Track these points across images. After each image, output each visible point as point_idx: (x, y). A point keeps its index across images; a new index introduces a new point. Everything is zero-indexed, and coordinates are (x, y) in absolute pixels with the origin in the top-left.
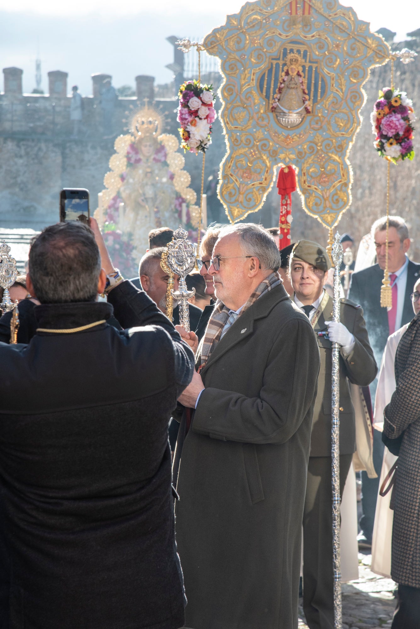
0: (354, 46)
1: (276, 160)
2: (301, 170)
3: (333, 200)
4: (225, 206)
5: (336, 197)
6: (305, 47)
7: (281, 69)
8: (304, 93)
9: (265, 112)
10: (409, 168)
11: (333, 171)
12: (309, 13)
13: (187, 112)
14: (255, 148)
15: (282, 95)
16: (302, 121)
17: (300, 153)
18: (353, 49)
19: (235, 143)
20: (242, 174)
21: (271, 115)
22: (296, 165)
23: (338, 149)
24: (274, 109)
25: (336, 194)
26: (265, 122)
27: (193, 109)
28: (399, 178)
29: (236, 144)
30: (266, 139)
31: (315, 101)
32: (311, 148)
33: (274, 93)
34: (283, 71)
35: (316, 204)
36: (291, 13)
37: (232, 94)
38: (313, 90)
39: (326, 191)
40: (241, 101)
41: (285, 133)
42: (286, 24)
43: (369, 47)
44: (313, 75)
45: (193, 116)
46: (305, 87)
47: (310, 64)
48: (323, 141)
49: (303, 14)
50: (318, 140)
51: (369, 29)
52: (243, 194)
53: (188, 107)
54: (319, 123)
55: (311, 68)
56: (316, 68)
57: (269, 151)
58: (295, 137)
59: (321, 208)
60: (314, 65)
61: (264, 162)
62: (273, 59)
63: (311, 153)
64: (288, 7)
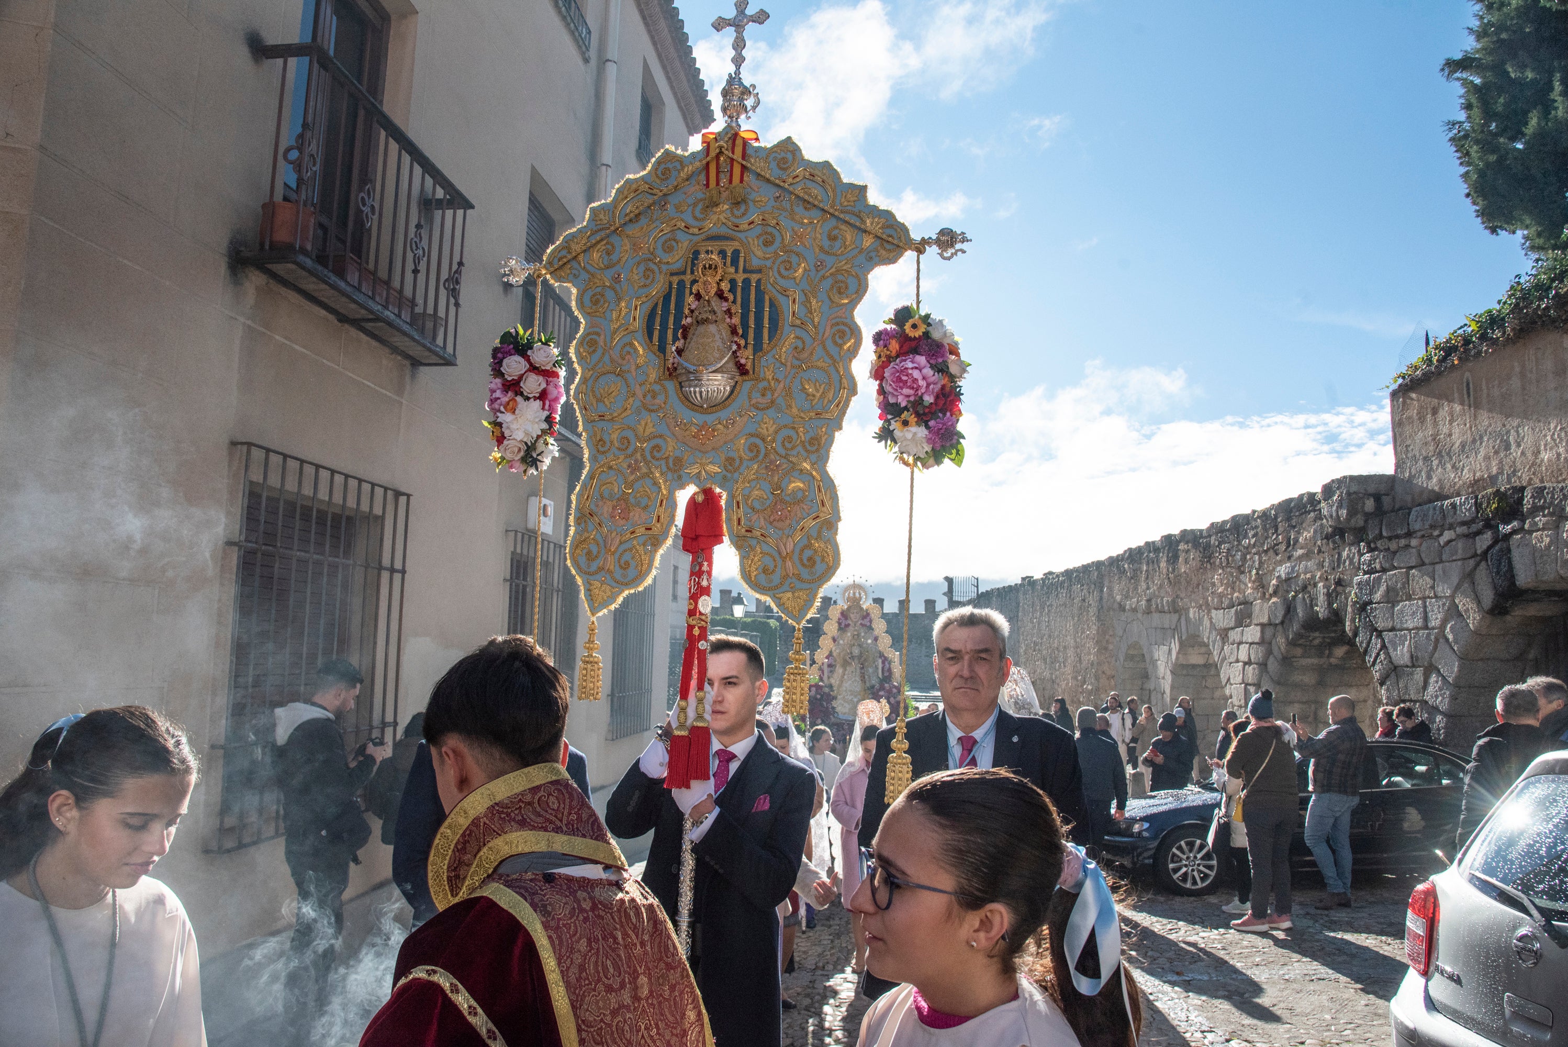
0: (836, 232)
1: (680, 477)
2: (731, 497)
3: (801, 560)
4: (579, 581)
5: (808, 553)
6: (737, 243)
7: (687, 291)
8: (734, 331)
9: (659, 381)
11: (800, 495)
12: (742, 181)
13: (500, 385)
14: (638, 456)
15: (688, 340)
16: (732, 392)
17: (730, 460)
18: (833, 238)
19: (599, 446)
20: (610, 510)
21: (671, 386)
22: (720, 487)
23: (809, 448)
24: (672, 372)
25: (809, 546)
26: (659, 400)
27: (509, 379)
29: (602, 449)
30: (661, 436)
31: (758, 348)
32: (753, 448)
33: (675, 339)
34: (691, 293)
35: (765, 571)
36: (707, 185)
37: (594, 351)
38: (752, 324)
39: (784, 540)
40: (612, 361)
41: (698, 418)
42: (700, 206)
43: (865, 231)
44: (753, 296)
45: (510, 394)
46: (736, 320)
47: (746, 276)
48: (776, 432)
49: (731, 182)
50: (767, 428)
51: (865, 197)
52: (613, 553)
53: (502, 375)
54: (769, 396)
55: (747, 282)
56: (759, 282)
57: (667, 458)
58: (719, 426)
59: (776, 578)
60: (754, 277)
61: (656, 484)
62: (672, 274)
63: (752, 459)
64: (703, 177)
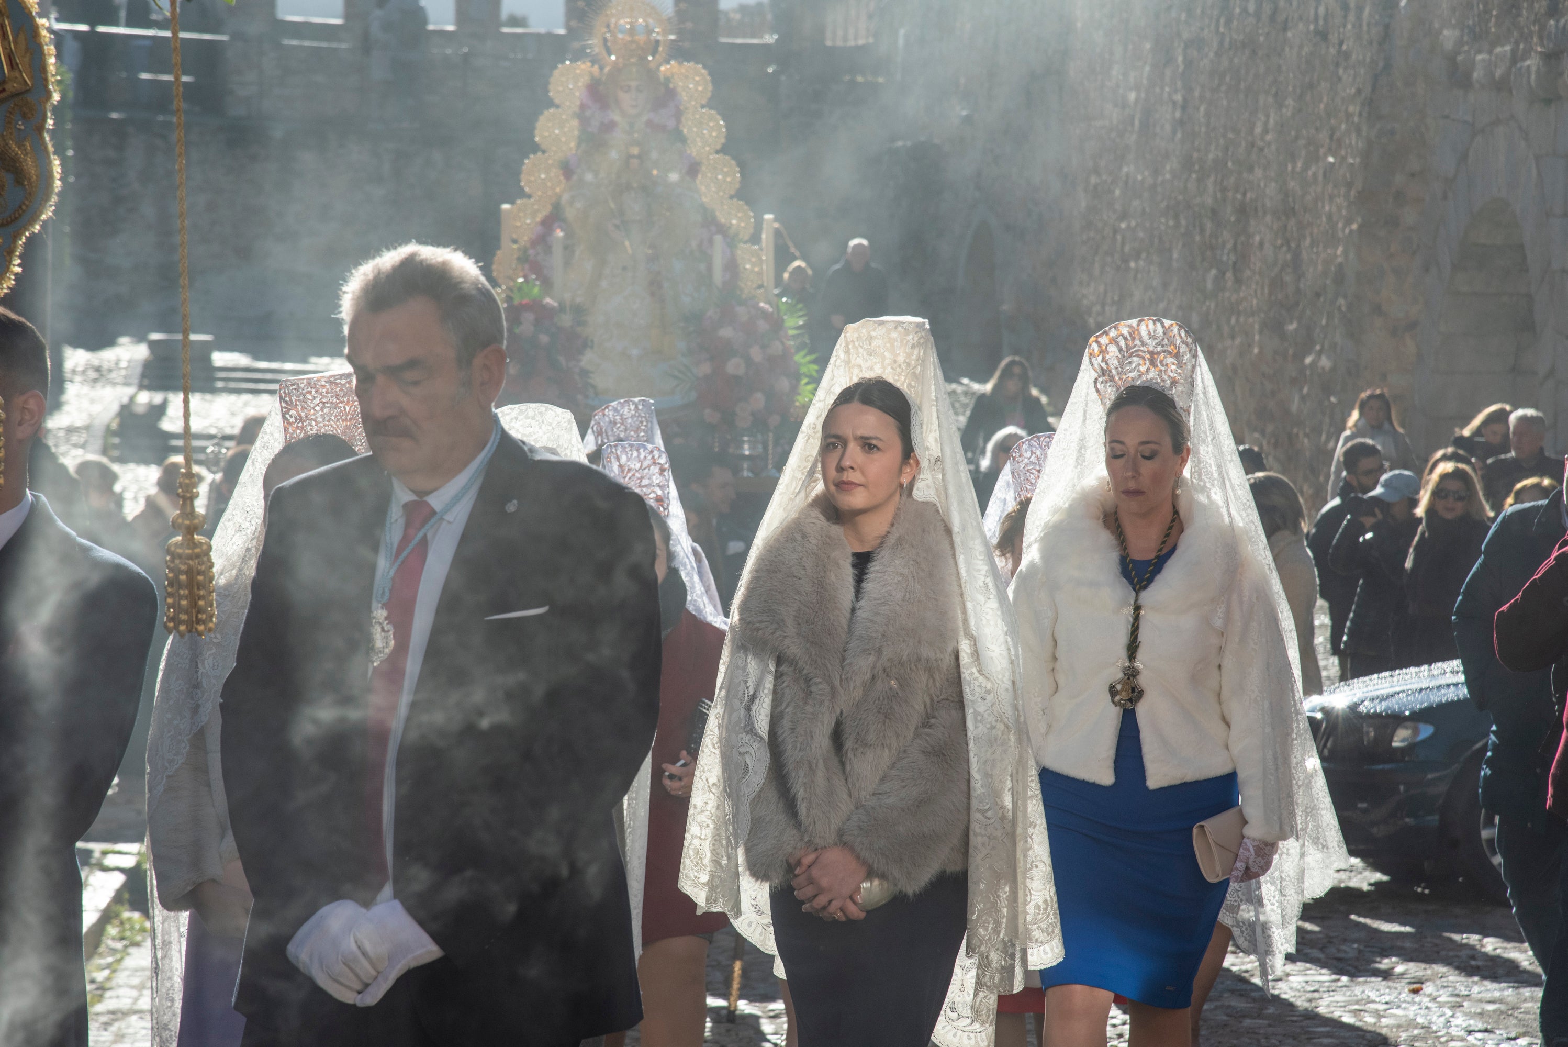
10: (1330, 217)
28: (1308, 242)
